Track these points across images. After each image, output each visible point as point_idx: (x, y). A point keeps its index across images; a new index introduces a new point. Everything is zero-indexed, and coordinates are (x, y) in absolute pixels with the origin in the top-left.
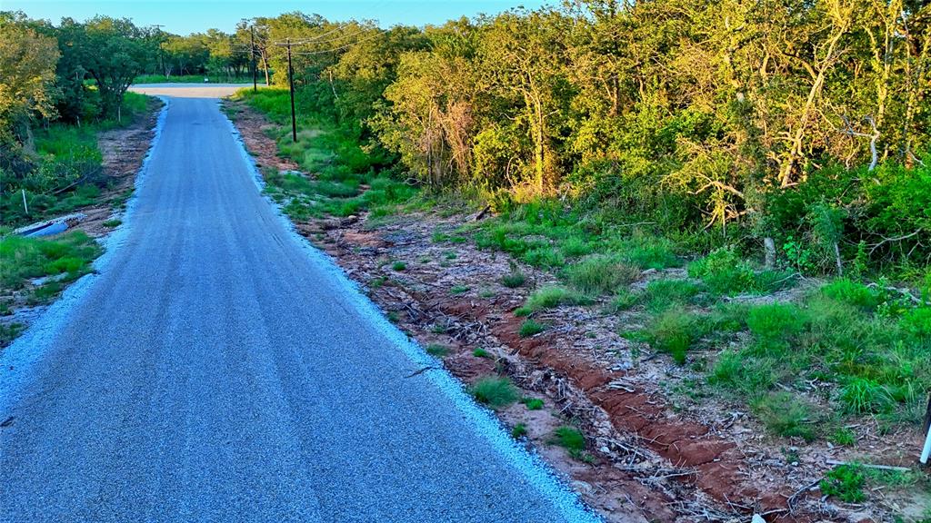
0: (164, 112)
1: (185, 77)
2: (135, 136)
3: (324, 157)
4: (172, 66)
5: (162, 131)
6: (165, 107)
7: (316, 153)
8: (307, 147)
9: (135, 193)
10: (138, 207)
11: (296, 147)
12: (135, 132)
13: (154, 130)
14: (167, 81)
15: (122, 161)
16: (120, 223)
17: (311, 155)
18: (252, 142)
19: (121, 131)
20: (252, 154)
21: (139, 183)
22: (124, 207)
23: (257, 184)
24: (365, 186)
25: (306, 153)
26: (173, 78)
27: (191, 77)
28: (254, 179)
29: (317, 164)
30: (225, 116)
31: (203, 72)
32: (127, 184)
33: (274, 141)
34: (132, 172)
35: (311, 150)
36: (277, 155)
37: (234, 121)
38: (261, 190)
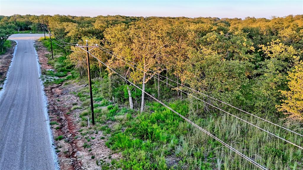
0: (16, 48)
1: (24, 31)
2: (7, 57)
3: (60, 64)
4: (20, 28)
5: (15, 55)
6: (17, 45)
7: (58, 63)
8: (56, 61)
9: (6, 78)
10: (7, 83)
11: (53, 61)
12: (8, 55)
13: (13, 54)
14: (18, 33)
15: (3, 67)
16: (2, 88)
17: (56, 64)
18: (41, 59)
19: (3, 55)
20: (40, 64)
21: (8, 75)
22: (3, 83)
23: (39, 74)
24: (69, 73)
25: (55, 63)
26: (20, 32)
27: (26, 31)
28: (39, 73)
29: (57, 67)
30: (35, 49)
31: (30, 29)
32: (4, 75)
33: (47, 58)
34: (6, 71)
35: (57, 62)
36: (47, 64)
37: (37, 50)
38: (40, 77)
